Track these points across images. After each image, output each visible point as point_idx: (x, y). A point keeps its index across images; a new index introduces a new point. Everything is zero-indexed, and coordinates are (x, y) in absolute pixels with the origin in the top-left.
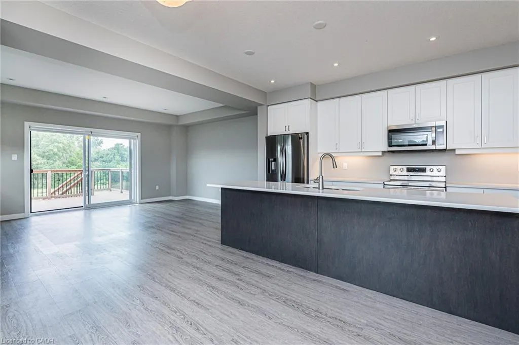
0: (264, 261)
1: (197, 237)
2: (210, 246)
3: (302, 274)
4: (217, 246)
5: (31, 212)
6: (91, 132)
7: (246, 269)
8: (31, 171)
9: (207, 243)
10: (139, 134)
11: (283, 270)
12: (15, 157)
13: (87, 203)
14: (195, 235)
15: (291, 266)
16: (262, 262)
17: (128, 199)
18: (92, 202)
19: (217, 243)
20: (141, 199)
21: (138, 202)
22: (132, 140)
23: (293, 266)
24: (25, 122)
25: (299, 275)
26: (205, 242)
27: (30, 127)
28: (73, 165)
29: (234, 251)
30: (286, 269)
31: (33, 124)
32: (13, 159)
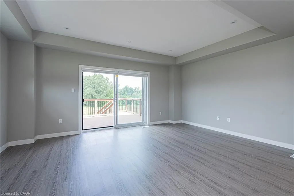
5: (83, 130)
6: (119, 72)
8: (83, 100)
10: (149, 73)
12: (73, 90)
13: (116, 124)
17: (142, 121)
18: (119, 123)
20: (150, 122)
21: (148, 124)
22: (144, 78)
24: (79, 65)
27: (82, 69)
28: (108, 96)
31: (84, 67)
32: (72, 92)
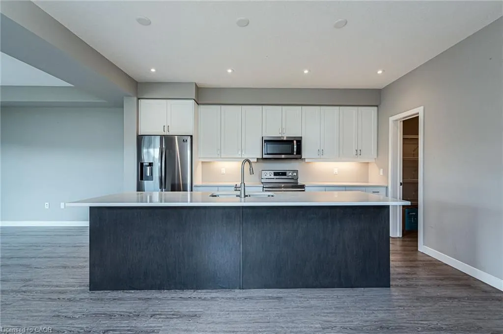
0: (174, 295)
1: (31, 292)
2: (70, 300)
3: (229, 296)
4: (82, 296)
7: (158, 316)
9: (61, 296)
11: (205, 299)
14: (24, 289)
15: (210, 291)
16: (173, 298)
19: (84, 292)
23: (212, 289)
25: (227, 299)
26: (55, 296)
29: (120, 296)
30: (208, 296)
